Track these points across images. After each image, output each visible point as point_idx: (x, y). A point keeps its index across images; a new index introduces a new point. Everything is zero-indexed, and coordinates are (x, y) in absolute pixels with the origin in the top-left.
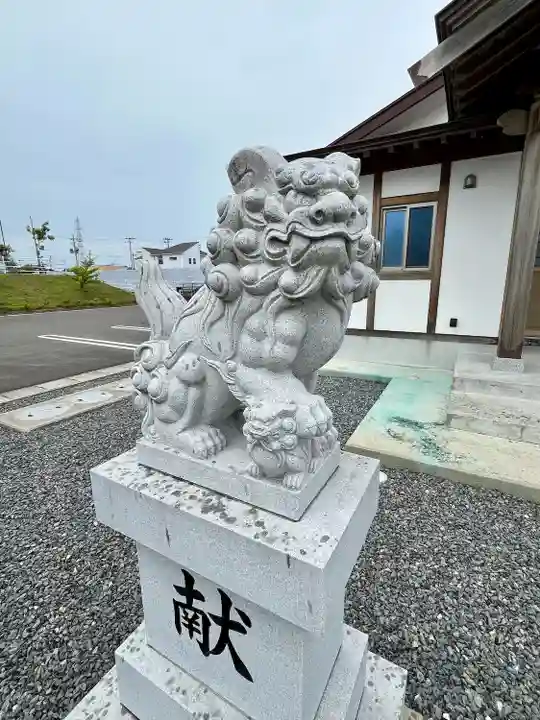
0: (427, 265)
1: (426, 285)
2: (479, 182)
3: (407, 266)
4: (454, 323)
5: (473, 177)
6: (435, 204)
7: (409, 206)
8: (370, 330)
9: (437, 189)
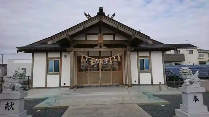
0: (58, 72)
1: (58, 76)
2: (67, 57)
3: (54, 72)
4: (65, 84)
5: (66, 56)
6: (59, 60)
7: (54, 60)
8: (46, 87)
9: (59, 57)
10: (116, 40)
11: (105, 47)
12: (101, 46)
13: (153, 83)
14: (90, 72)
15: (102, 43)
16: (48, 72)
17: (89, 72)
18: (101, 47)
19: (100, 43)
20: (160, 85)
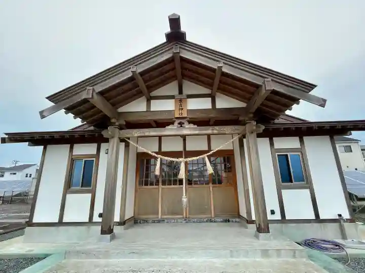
0: (91, 186)
1: (89, 196)
3: (82, 186)
4: (101, 215)
5: (107, 150)
6: (94, 159)
7: (84, 159)
8: (61, 223)
9: (95, 153)
10: (217, 107)
11: (192, 126)
12: (181, 124)
13: (321, 217)
14: (163, 187)
15: (185, 115)
16: (69, 186)
17: (161, 186)
18: (181, 126)
19: (178, 116)
20: (342, 221)
